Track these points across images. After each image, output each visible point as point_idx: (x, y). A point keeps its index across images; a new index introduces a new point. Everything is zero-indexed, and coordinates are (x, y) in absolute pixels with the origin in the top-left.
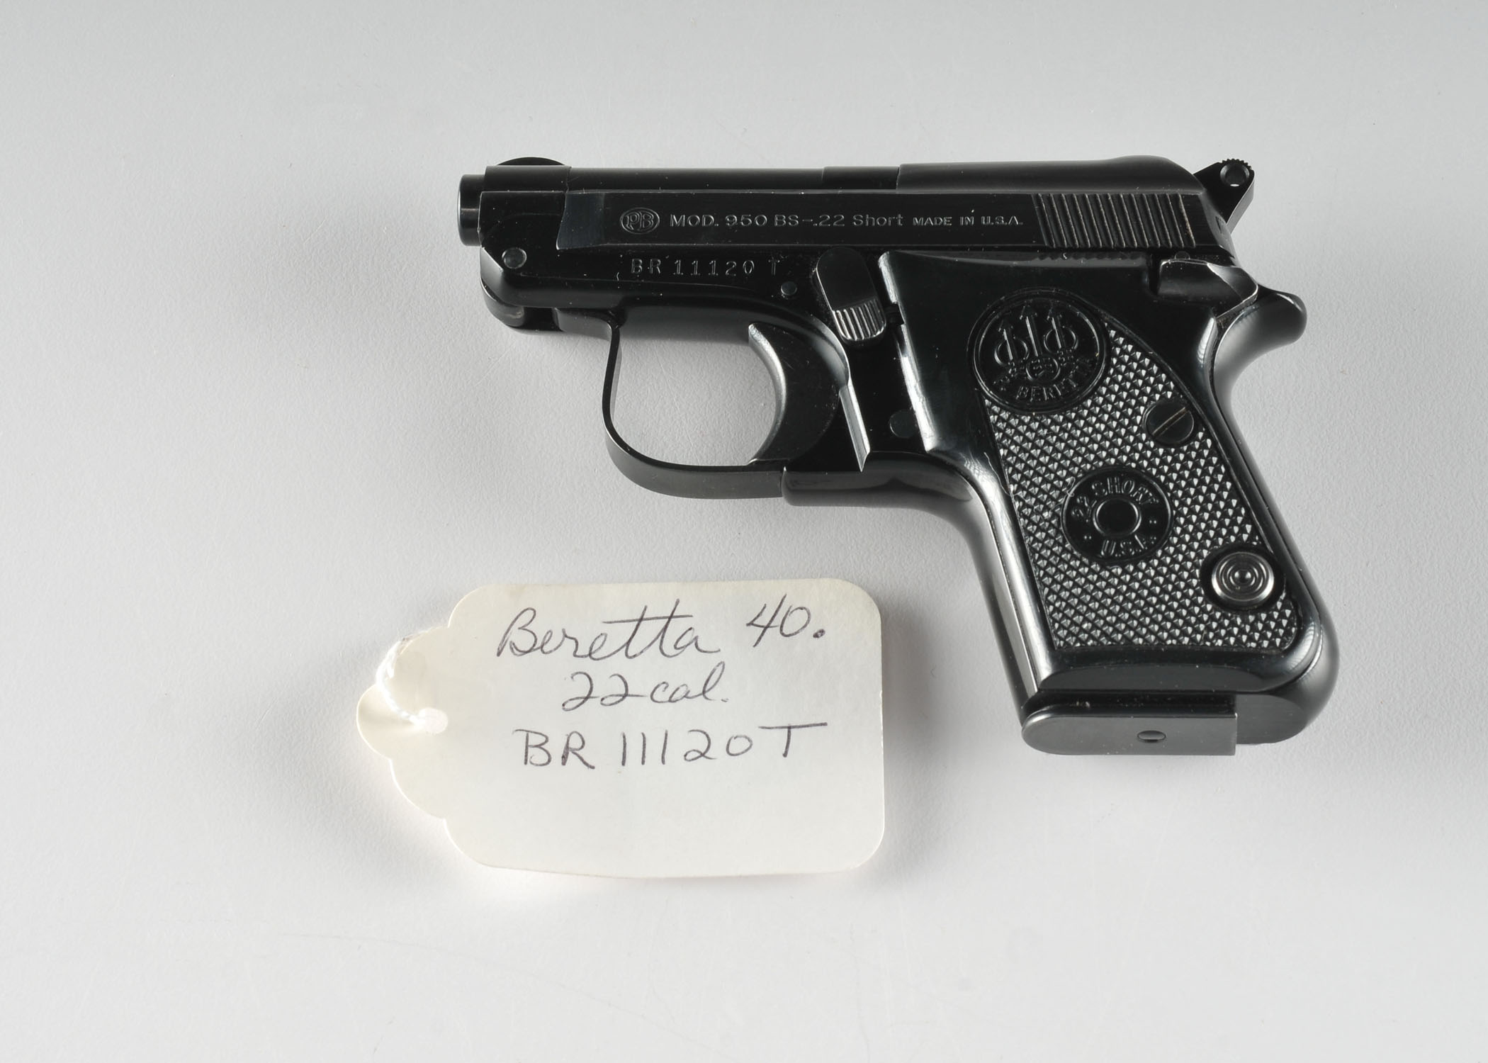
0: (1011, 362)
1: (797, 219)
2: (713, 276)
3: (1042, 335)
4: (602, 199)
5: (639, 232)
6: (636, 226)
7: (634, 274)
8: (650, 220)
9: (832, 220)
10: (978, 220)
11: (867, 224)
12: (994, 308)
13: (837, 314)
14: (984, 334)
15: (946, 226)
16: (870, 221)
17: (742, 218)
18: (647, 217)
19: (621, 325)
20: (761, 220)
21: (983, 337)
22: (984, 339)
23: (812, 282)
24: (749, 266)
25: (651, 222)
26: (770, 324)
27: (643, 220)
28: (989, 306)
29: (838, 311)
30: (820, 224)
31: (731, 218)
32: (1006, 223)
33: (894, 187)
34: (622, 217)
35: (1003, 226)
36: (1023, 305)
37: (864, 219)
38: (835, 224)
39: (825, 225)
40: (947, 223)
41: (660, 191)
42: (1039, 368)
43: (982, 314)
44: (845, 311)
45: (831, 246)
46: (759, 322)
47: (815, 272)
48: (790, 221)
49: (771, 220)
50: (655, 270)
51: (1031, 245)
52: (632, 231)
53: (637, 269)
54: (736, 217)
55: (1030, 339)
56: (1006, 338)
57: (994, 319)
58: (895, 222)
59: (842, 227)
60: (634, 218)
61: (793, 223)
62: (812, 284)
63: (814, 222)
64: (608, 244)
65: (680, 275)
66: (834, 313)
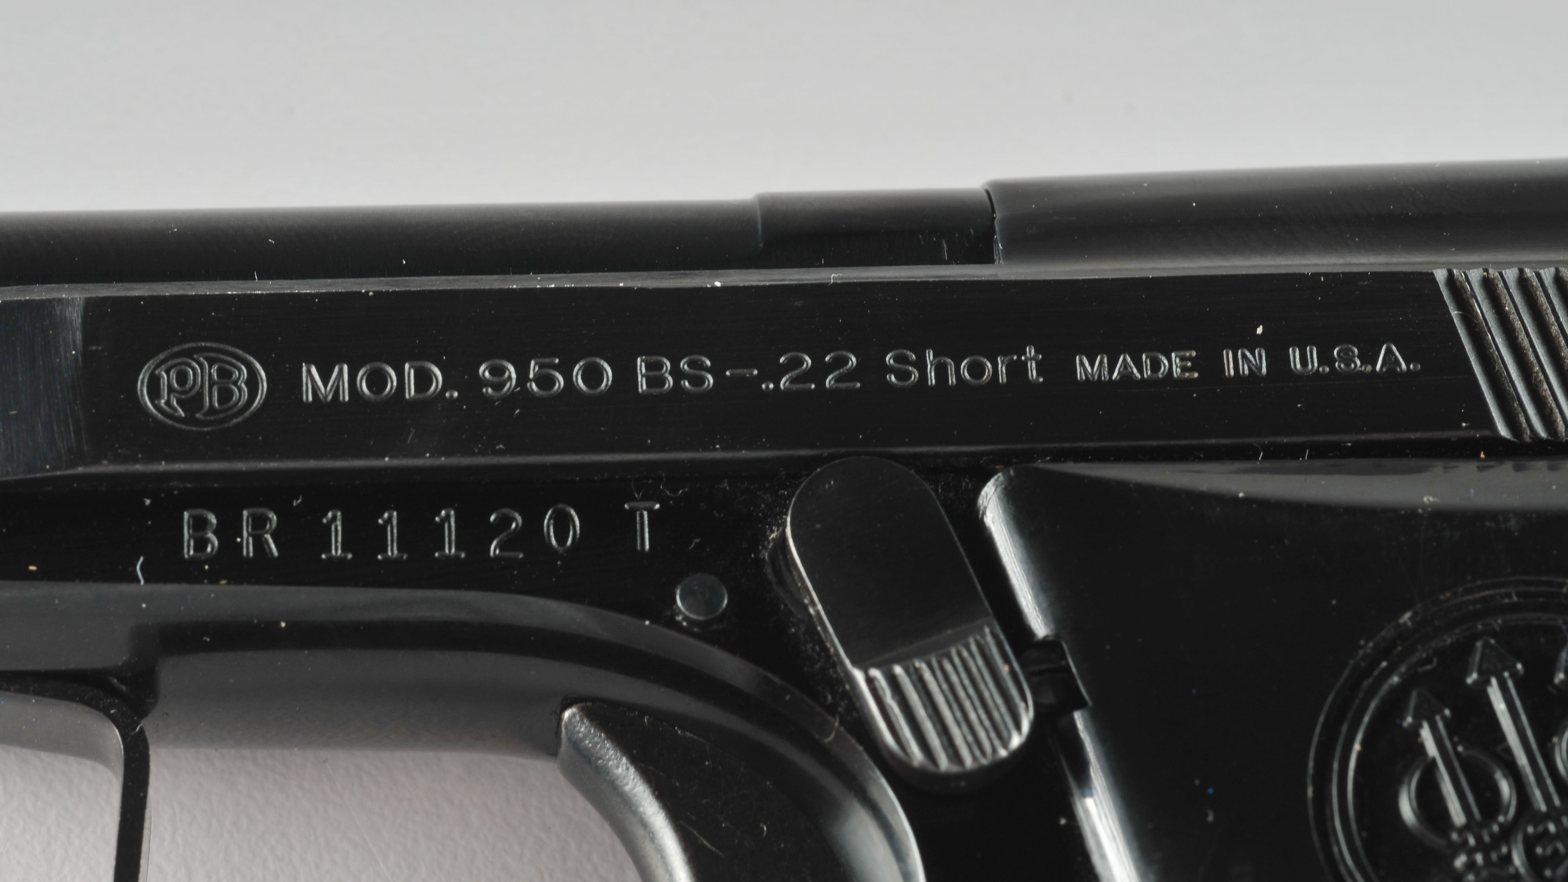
0: (1461, 831)
1: (709, 370)
2: (448, 557)
3: (1549, 739)
4: (75, 316)
5: (199, 423)
6: (192, 402)
7: (192, 560)
8: (235, 383)
9: (819, 371)
10: (1278, 360)
11: (932, 379)
12: (1385, 651)
13: (870, 681)
14: (1359, 737)
15: (1181, 382)
16: (941, 371)
17: (533, 368)
18: (224, 374)
19: (143, 713)
20: (593, 375)
21: (1357, 747)
22: (1361, 757)
23: (768, 570)
24: (562, 524)
25: (239, 395)
26: (631, 707)
27: (212, 384)
28: (1368, 647)
29: (875, 673)
30: (783, 383)
31: (496, 371)
32: (1369, 368)
33: (987, 258)
34: (143, 377)
35: (1361, 374)
36: (1476, 637)
37: (921, 365)
38: (829, 382)
39: (800, 386)
40: (1184, 369)
41: (260, 288)
42: (1556, 852)
43: (1346, 673)
44: (898, 670)
45: (825, 452)
46: (594, 700)
47: (783, 538)
48: (685, 376)
49: (625, 374)
50: (260, 544)
51: (1452, 435)
52: (179, 419)
53: (201, 543)
54: (512, 369)
55: (1508, 751)
56: (1432, 749)
57: (1385, 688)
58: (1017, 370)
59: (855, 391)
60: (182, 378)
61: (698, 381)
62: (771, 576)
63: (761, 378)
64: (106, 467)
65: (342, 560)
66: (859, 675)
